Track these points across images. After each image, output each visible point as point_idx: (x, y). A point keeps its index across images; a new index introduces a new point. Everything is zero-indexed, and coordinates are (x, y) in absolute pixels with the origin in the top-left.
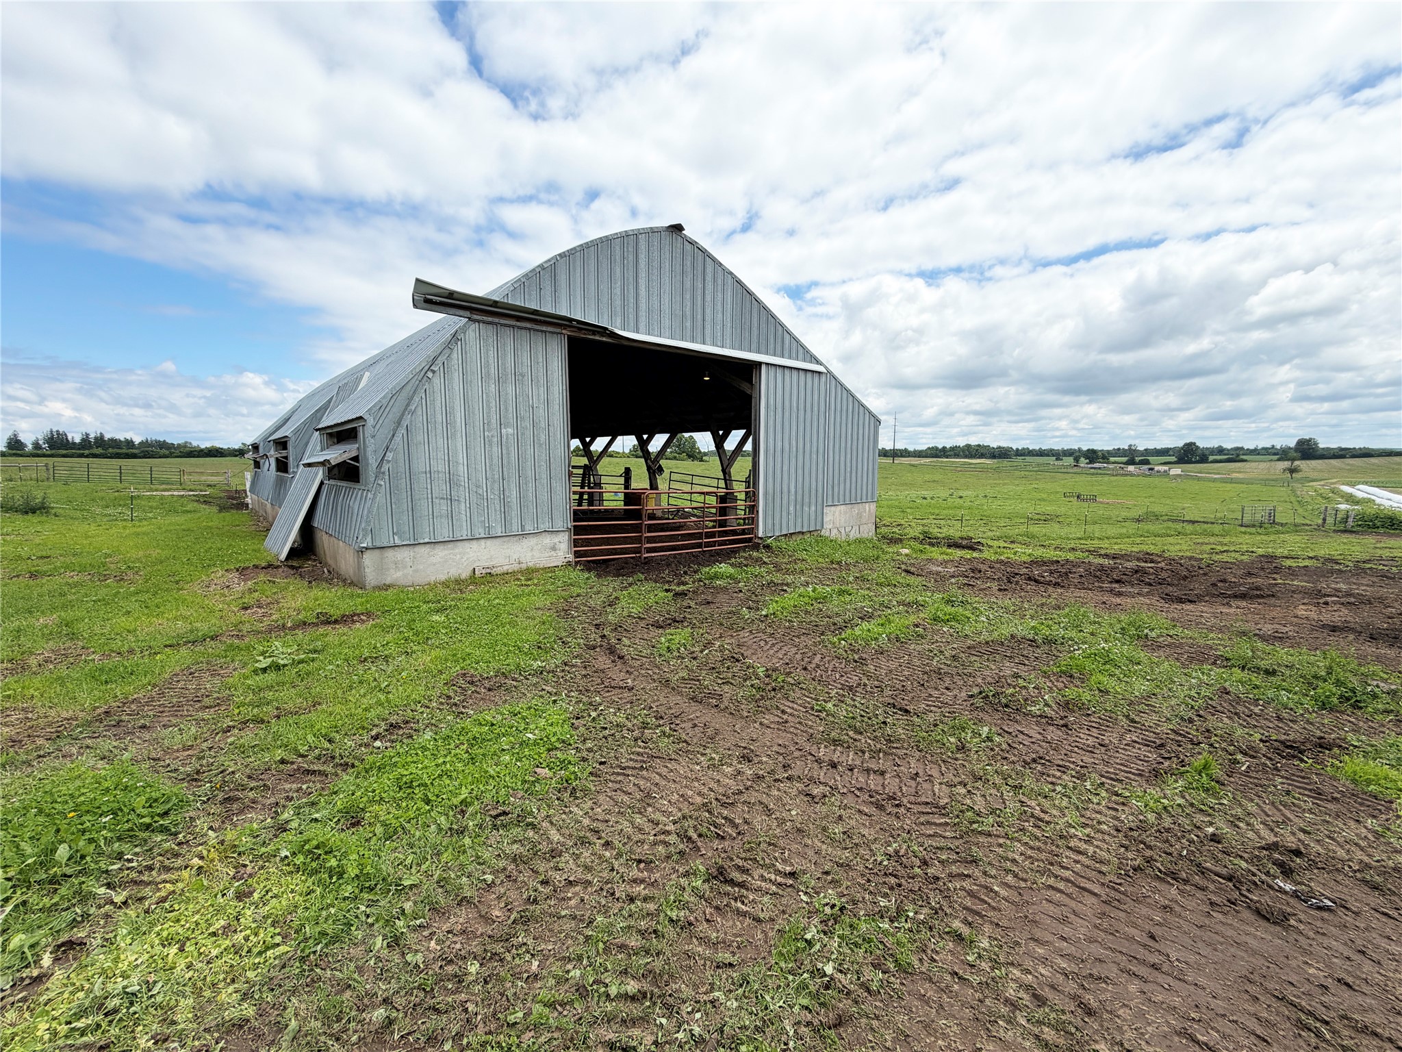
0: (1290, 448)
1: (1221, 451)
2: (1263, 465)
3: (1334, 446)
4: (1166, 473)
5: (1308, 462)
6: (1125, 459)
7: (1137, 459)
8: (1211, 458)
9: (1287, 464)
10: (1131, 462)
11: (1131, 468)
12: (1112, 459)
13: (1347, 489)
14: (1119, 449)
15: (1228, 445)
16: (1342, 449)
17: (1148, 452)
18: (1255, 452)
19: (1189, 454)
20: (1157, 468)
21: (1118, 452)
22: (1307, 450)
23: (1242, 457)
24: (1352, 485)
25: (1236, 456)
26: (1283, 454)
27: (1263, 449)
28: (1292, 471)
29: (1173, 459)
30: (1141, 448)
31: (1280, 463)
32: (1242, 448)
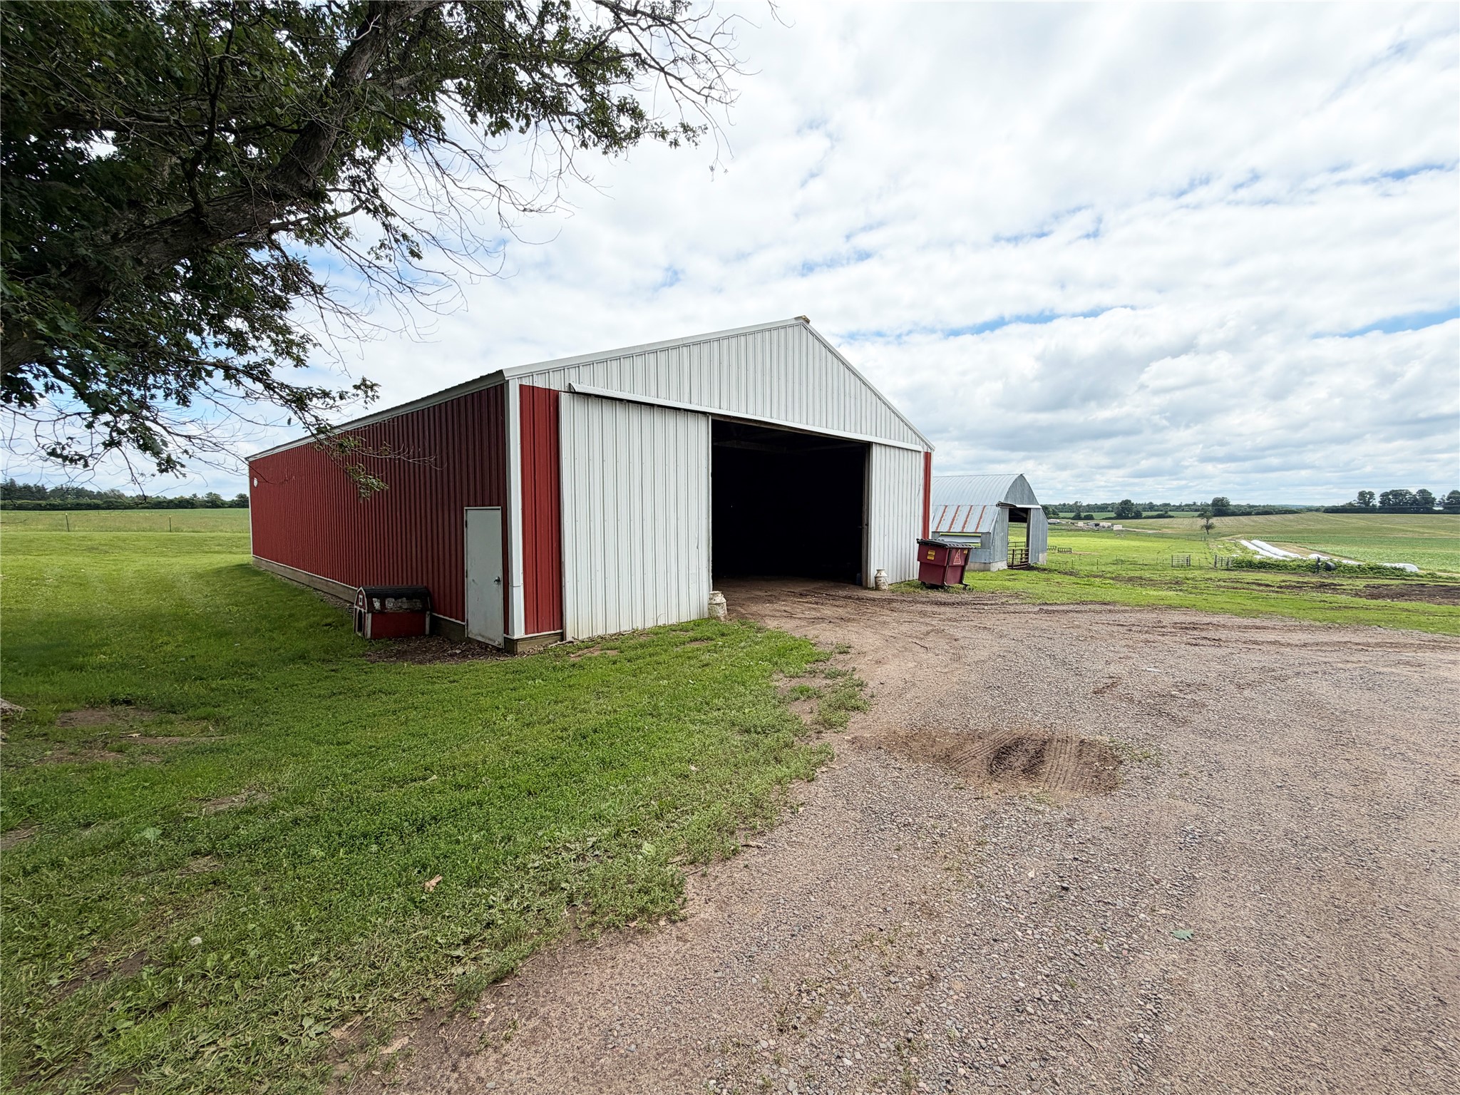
0: (1208, 505)
1: (1151, 507)
2: (1187, 521)
3: (1244, 503)
4: (1110, 529)
5: (1223, 518)
6: (1072, 515)
7: (1083, 515)
8: (1144, 514)
9: (1203, 522)
10: (1078, 518)
11: (1081, 524)
12: (1061, 515)
13: (1244, 543)
14: (1064, 505)
15: (1158, 502)
16: (1251, 507)
17: (1090, 508)
18: (1179, 508)
19: (1126, 511)
20: (1102, 524)
21: (1064, 508)
22: (1220, 508)
23: (1170, 513)
24: (1249, 539)
25: (1164, 512)
26: (1202, 511)
27: (1186, 505)
28: (1208, 527)
29: (1113, 515)
30: (1085, 504)
31: (1199, 519)
32: (1169, 505)
